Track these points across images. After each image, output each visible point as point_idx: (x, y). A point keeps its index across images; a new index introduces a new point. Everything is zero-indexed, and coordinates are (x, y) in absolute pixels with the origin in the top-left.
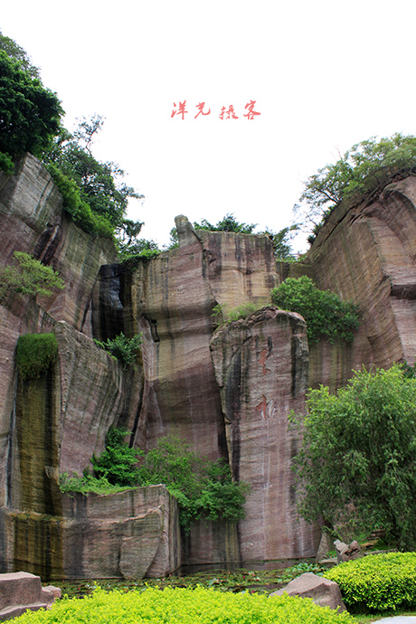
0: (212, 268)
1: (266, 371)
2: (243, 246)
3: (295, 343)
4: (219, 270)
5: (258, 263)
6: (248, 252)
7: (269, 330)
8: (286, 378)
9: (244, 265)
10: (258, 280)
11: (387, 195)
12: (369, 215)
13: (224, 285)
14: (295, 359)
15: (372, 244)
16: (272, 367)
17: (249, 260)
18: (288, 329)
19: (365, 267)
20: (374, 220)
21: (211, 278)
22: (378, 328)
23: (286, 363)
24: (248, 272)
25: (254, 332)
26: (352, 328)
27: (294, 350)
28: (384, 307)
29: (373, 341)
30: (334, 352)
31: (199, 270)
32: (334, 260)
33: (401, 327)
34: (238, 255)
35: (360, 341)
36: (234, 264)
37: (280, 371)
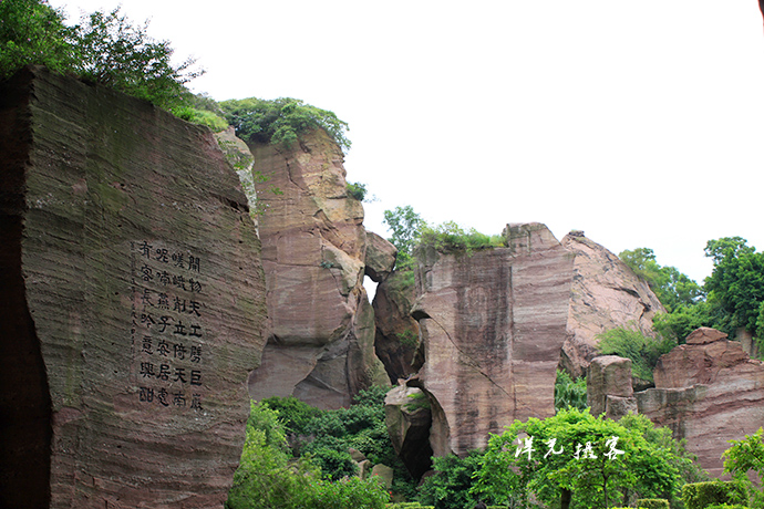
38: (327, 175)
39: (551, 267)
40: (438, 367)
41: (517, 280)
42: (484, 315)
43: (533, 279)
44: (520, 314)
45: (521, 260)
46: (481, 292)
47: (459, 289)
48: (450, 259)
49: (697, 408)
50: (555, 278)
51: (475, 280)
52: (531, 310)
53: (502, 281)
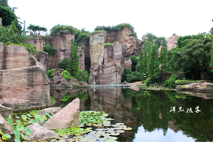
0: (35, 41)
1: (42, 60)
2: (40, 38)
3: (46, 57)
4: (36, 42)
5: (42, 41)
6: (41, 39)
7: (43, 55)
8: (45, 61)
9: (40, 41)
10: (42, 44)
11: (63, 36)
12: (60, 37)
13: (37, 44)
14: (46, 59)
15: (60, 42)
16: (43, 60)
17: (41, 40)
18: (46, 55)
19: (58, 45)
20: (61, 38)
21: (35, 43)
22: (58, 54)
23: (45, 59)
24: (41, 42)
25: (41, 55)
26: (54, 53)
27: (46, 58)
28: (59, 52)
29: (57, 55)
30: (52, 56)
31: (33, 41)
32: (54, 41)
33: (61, 55)
34: (39, 39)
35: (55, 55)
36: (39, 41)
37: (44, 60)
38: (126, 33)
39: (119, 47)
40: (105, 62)
41: (114, 50)
42: (111, 55)
43: (117, 49)
44: (115, 54)
45: (115, 47)
46: (110, 52)
47: (108, 52)
48: (107, 48)
49: (105, 67)
50: (119, 49)
51: (110, 50)
52: (116, 53)
53: (113, 50)
